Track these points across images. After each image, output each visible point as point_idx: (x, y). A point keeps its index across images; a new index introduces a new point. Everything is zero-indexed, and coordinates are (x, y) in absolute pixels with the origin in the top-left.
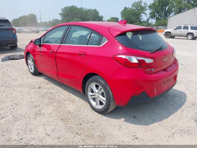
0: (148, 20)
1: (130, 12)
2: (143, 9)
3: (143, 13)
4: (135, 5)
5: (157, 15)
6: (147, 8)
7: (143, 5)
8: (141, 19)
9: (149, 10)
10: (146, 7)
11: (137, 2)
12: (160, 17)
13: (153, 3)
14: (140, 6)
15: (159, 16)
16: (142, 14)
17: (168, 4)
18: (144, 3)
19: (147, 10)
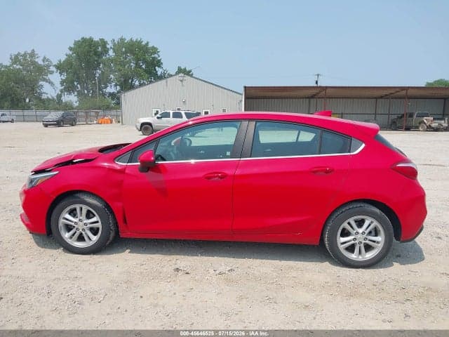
0: (59, 96)
1: (7, 75)
2: (42, 71)
3: (45, 80)
4: (20, 61)
5: (79, 86)
6: (52, 69)
7: (40, 61)
8: (41, 94)
9: (58, 74)
10: (48, 66)
11: (23, 53)
12: (86, 92)
13: (64, 59)
14: (34, 63)
15: (83, 88)
16: (41, 83)
17: (99, 64)
18: (42, 58)
19: (52, 73)
